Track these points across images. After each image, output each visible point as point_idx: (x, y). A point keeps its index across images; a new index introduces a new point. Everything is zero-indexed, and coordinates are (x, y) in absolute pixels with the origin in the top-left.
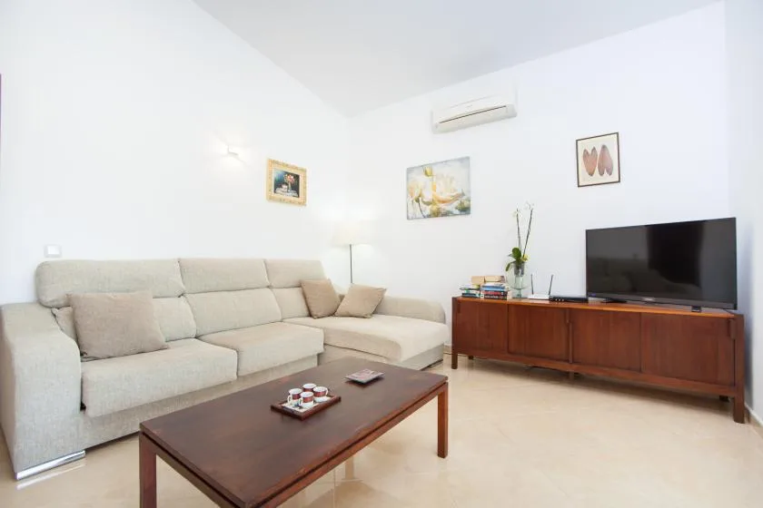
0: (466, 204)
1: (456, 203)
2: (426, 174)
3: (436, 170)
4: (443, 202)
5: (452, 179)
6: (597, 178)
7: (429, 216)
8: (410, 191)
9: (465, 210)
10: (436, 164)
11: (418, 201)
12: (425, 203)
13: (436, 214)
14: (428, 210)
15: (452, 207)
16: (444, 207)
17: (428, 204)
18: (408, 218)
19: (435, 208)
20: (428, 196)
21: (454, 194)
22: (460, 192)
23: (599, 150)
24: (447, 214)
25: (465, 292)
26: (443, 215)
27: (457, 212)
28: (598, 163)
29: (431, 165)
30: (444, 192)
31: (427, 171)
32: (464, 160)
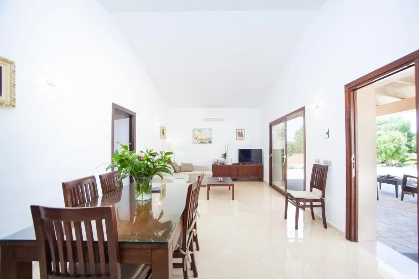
1: (208, 140)
3: (202, 131)
5: (207, 134)
6: (240, 138)
7: (200, 143)
8: (194, 136)
9: (210, 142)
11: (196, 138)
13: (202, 143)
14: (200, 141)
16: (204, 141)
17: (199, 140)
18: (193, 143)
19: (202, 141)
20: (200, 138)
21: (207, 138)
22: (209, 138)
23: (241, 132)
24: (205, 143)
27: (208, 143)
28: (240, 135)
29: (201, 129)
30: (204, 137)
31: (199, 131)
32: (210, 129)
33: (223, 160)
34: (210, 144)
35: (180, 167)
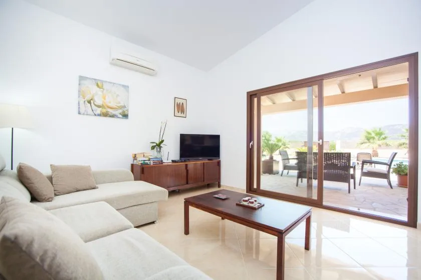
0: (126, 113)
1: (120, 111)
2: (98, 85)
3: (106, 86)
4: (111, 108)
5: (118, 96)
6: (180, 114)
7: (99, 115)
8: (81, 93)
9: (125, 116)
10: (106, 82)
11: (89, 102)
12: (95, 105)
13: (106, 115)
14: (99, 111)
15: (117, 113)
16: (111, 111)
17: (99, 107)
18: (79, 113)
19: (104, 111)
20: (99, 101)
21: (118, 105)
22: (123, 105)
23: (181, 103)
24: (113, 116)
25: (142, 162)
26: (111, 116)
27: (121, 116)
28: (180, 108)
29: (102, 81)
30: (111, 101)
31: (99, 84)
32: (126, 87)
33: (154, 154)
34: (124, 121)
35: (50, 179)
